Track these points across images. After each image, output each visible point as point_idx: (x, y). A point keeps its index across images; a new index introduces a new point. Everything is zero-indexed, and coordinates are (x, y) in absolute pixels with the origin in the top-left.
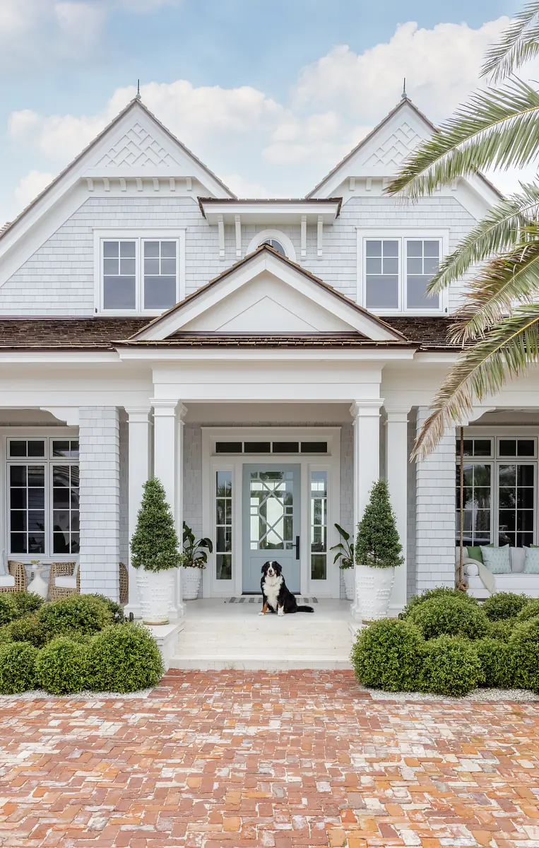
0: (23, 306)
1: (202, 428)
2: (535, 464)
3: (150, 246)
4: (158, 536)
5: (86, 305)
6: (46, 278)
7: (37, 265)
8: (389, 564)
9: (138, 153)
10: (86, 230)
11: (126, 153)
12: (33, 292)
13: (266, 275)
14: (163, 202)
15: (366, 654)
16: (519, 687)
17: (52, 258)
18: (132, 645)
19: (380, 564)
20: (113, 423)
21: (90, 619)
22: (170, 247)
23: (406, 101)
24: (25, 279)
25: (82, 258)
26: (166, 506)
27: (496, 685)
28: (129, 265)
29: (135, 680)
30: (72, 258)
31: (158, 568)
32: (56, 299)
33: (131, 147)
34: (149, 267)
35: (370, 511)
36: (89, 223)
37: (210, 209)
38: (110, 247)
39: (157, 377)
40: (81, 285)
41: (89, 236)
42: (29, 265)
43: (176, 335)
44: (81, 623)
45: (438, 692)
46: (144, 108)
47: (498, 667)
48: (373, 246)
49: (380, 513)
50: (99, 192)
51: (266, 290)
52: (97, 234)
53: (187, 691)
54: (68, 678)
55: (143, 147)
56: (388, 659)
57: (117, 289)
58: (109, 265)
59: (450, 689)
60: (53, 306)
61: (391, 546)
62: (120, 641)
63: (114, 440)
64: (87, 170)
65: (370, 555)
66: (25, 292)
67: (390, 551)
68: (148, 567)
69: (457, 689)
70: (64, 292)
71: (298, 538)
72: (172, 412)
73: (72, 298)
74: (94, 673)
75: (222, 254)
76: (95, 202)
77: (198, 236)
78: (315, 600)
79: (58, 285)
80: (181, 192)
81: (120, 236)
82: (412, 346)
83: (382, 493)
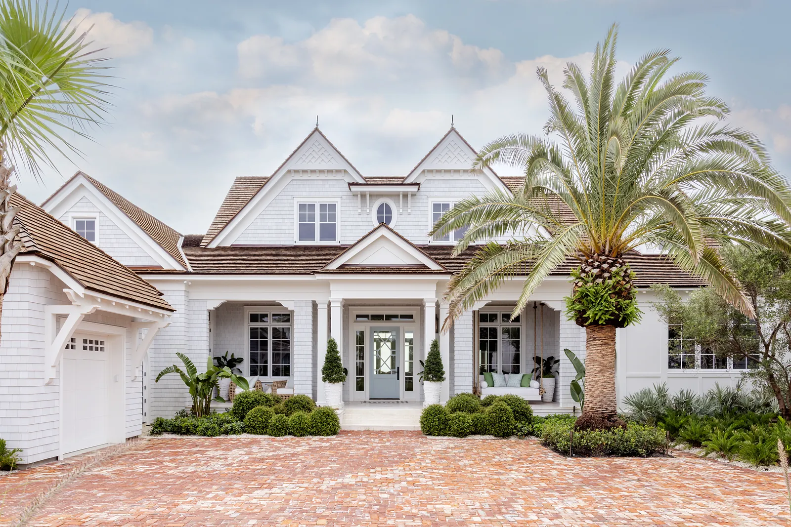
0: (257, 239)
1: (350, 307)
2: (520, 327)
3: (323, 207)
4: (335, 366)
5: (290, 239)
6: (269, 224)
7: (265, 217)
8: (438, 381)
10: (290, 197)
11: (311, 157)
12: (264, 231)
13: (383, 237)
14: (329, 182)
15: (425, 419)
16: (488, 434)
17: (273, 213)
18: (328, 415)
19: (434, 381)
20: (310, 309)
21: (307, 405)
22: (333, 207)
23: (453, 129)
24: (259, 224)
25: (288, 213)
26: (338, 352)
27: (479, 433)
28: (312, 218)
29: (330, 430)
30: (283, 213)
31: (335, 382)
32: (274, 235)
33: (314, 153)
34: (323, 217)
35: (430, 355)
36: (291, 194)
37: (354, 188)
38: (302, 207)
39: (332, 287)
40: (287, 228)
41: (292, 201)
42: (261, 216)
43: (342, 267)
44: (303, 407)
45: (454, 435)
46: (320, 133)
47: (479, 425)
48: (437, 207)
49: (434, 355)
50: (297, 177)
51: (383, 243)
52: (296, 200)
53: (350, 436)
54: (303, 429)
55: (320, 153)
56: (434, 421)
57: (306, 231)
58: (302, 218)
59: (459, 434)
60: (274, 239)
61: (439, 372)
62: (324, 413)
63: (310, 318)
64: (291, 166)
65: (430, 376)
66: (259, 231)
67: (439, 374)
68: (330, 381)
69: (462, 434)
71: (398, 368)
72: (339, 305)
73: (283, 235)
74: (313, 428)
75: (360, 211)
76: (294, 182)
77: (348, 201)
78: (407, 402)
79: (275, 228)
80: (339, 177)
81: (307, 201)
82: (450, 273)
83: (435, 345)
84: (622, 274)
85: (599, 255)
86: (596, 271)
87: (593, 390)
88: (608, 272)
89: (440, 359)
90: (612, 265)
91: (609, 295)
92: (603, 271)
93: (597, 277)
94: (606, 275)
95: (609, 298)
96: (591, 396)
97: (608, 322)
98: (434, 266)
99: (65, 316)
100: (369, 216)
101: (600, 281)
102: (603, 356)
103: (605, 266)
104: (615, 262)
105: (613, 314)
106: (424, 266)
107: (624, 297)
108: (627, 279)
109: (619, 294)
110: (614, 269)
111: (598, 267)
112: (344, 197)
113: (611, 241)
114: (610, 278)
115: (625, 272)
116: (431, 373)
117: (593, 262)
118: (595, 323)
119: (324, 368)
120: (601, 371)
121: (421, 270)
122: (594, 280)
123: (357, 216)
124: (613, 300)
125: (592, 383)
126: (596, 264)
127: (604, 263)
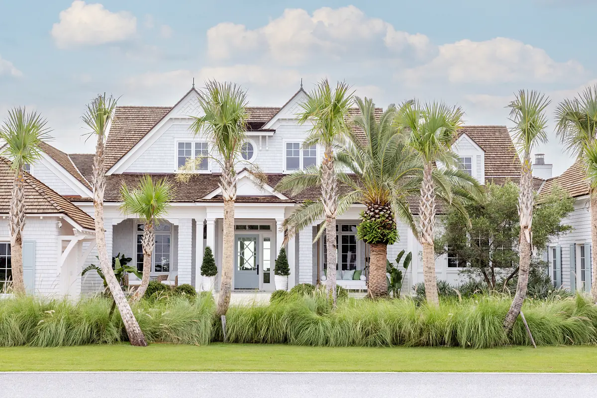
0: (144, 168)
2: (355, 235)
3: (198, 145)
4: (210, 265)
5: (171, 168)
6: (154, 157)
7: (151, 152)
8: (285, 275)
9: (193, 108)
10: (171, 138)
11: (189, 104)
12: (149, 163)
13: (245, 177)
17: (157, 149)
19: (282, 275)
20: (190, 224)
22: (205, 145)
23: (302, 89)
24: (145, 157)
25: (169, 149)
26: (212, 255)
28: (189, 153)
30: (165, 149)
31: (210, 276)
32: (158, 166)
33: (191, 106)
34: (197, 152)
36: (172, 135)
38: (181, 145)
39: (208, 210)
40: (168, 160)
41: (172, 140)
42: (147, 152)
43: (215, 197)
46: (196, 92)
48: (289, 145)
49: (282, 258)
50: (177, 123)
52: (176, 140)
55: (195, 106)
58: (180, 152)
60: (158, 168)
63: (190, 231)
64: (173, 115)
65: (280, 272)
66: (145, 163)
67: (285, 270)
68: (207, 275)
70: (162, 163)
71: (258, 266)
72: (213, 222)
73: (165, 166)
76: (175, 127)
78: (265, 291)
79: (159, 160)
81: (185, 140)
82: (294, 202)
83: (283, 251)
84: (387, 215)
85: (374, 204)
86: (372, 214)
87: (372, 280)
88: (379, 215)
89: (286, 260)
90: (381, 211)
91: (378, 227)
92: (376, 214)
93: (372, 217)
94: (377, 216)
95: (377, 230)
96: (372, 283)
97: (378, 242)
98: (283, 198)
99: (70, 241)
101: (373, 219)
102: (378, 261)
103: (377, 211)
104: (383, 209)
105: (380, 238)
106: (276, 197)
107: (387, 228)
108: (390, 218)
109: (384, 227)
110: (382, 213)
111: (374, 211)
113: (381, 197)
114: (379, 218)
115: (389, 214)
116: (280, 270)
117: (371, 208)
118: (370, 243)
119: (202, 266)
120: (377, 269)
121: (272, 199)
122: (370, 218)
124: (379, 231)
125: (372, 276)
126: (372, 209)
127: (377, 209)
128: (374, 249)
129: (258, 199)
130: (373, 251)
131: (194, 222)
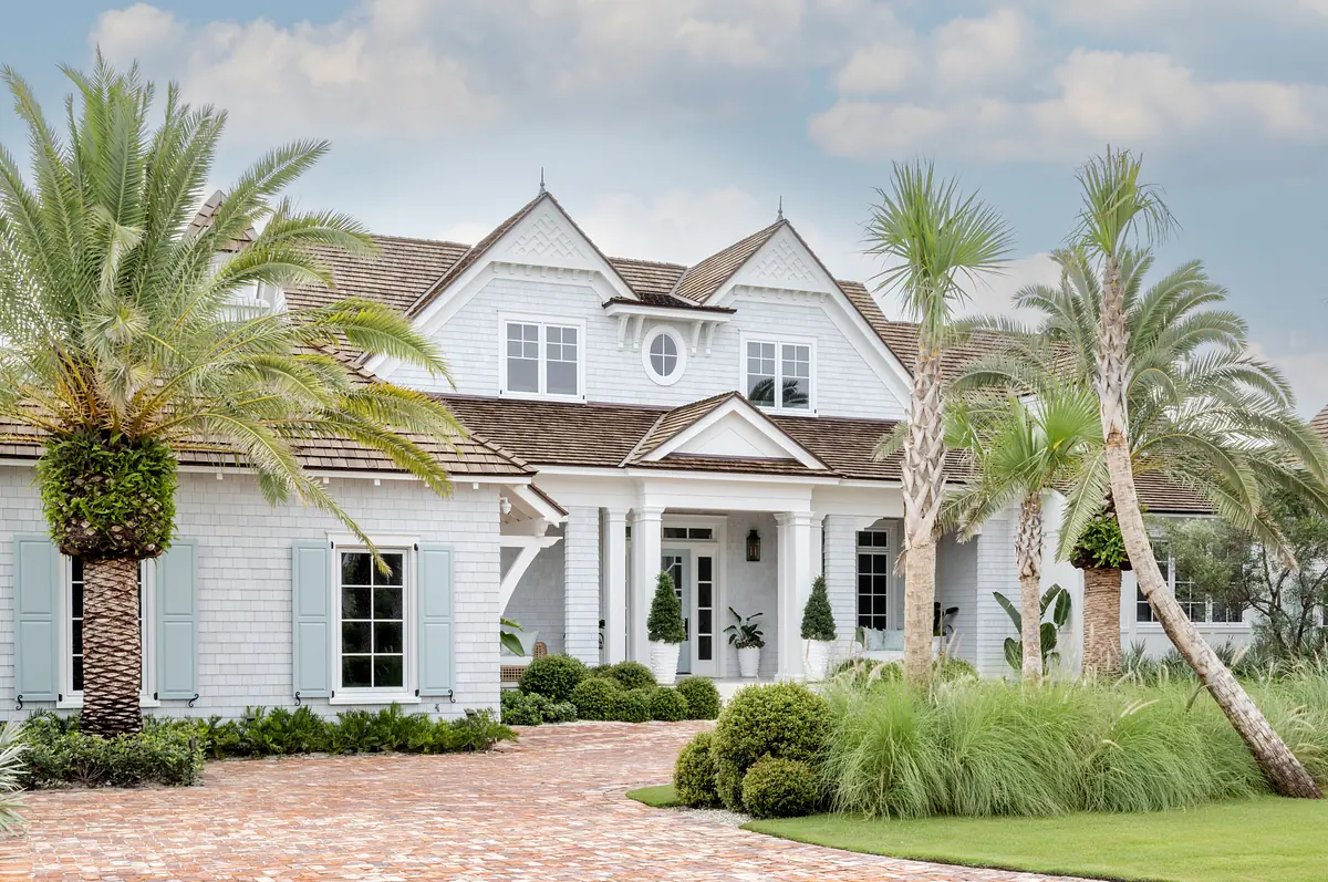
3: (553, 333)
5: (493, 386)
10: (491, 310)
11: (535, 242)
13: (733, 413)
14: (564, 289)
17: (455, 335)
22: (571, 334)
25: (487, 338)
28: (533, 350)
30: (475, 337)
32: (460, 377)
33: (540, 237)
34: (552, 351)
36: (495, 304)
37: (616, 308)
38: (514, 330)
39: (648, 489)
40: (485, 365)
41: (494, 317)
43: (667, 457)
46: (554, 202)
51: (730, 423)
52: (502, 315)
57: (521, 372)
58: (513, 349)
67: (826, 629)
70: (468, 371)
73: (477, 378)
75: (621, 345)
76: (498, 283)
77: (598, 325)
79: (461, 364)
80: (583, 281)
81: (523, 319)
82: (838, 476)
98: (811, 463)
99: (519, 550)
100: (637, 355)
106: (795, 462)
112: (592, 319)
121: (790, 467)
123: (616, 353)
128: (1101, 578)
129: (759, 466)
130: (1099, 585)
131: (603, 514)
